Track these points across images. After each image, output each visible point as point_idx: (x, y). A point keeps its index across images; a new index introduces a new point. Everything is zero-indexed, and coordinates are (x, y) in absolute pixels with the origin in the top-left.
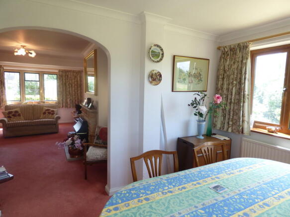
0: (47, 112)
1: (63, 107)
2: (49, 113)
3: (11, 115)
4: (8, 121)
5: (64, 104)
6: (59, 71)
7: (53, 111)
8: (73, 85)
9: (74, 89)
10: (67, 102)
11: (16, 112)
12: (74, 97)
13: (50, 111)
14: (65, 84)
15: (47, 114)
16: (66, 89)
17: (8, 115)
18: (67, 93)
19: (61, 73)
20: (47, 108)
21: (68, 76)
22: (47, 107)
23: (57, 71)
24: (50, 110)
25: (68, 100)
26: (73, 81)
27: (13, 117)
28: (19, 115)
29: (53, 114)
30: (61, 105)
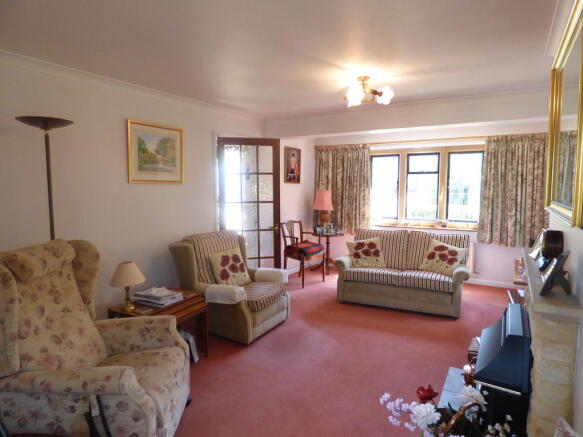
0: (437, 253)
1: (491, 241)
2: (443, 257)
3: (360, 251)
4: (353, 265)
5: (497, 234)
6: (490, 140)
7: (454, 253)
8: (530, 178)
9: (529, 190)
10: (504, 229)
11: (372, 245)
12: (529, 213)
13: (446, 252)
14: (504, 176)
15: (438, 258)
16: (504, 190)
17: (354, 251)
18: (508, 202)
19: (493, 145)
20: (441, 244)
21: (513, 153)
22: (440, 238)
23: (483, 142)
24: (446, 248)
25: (510, 223)
26: (530, 166)
27: (363, 256)
28: (377, 254)
29: (452, 262)
30: (488, 236)
